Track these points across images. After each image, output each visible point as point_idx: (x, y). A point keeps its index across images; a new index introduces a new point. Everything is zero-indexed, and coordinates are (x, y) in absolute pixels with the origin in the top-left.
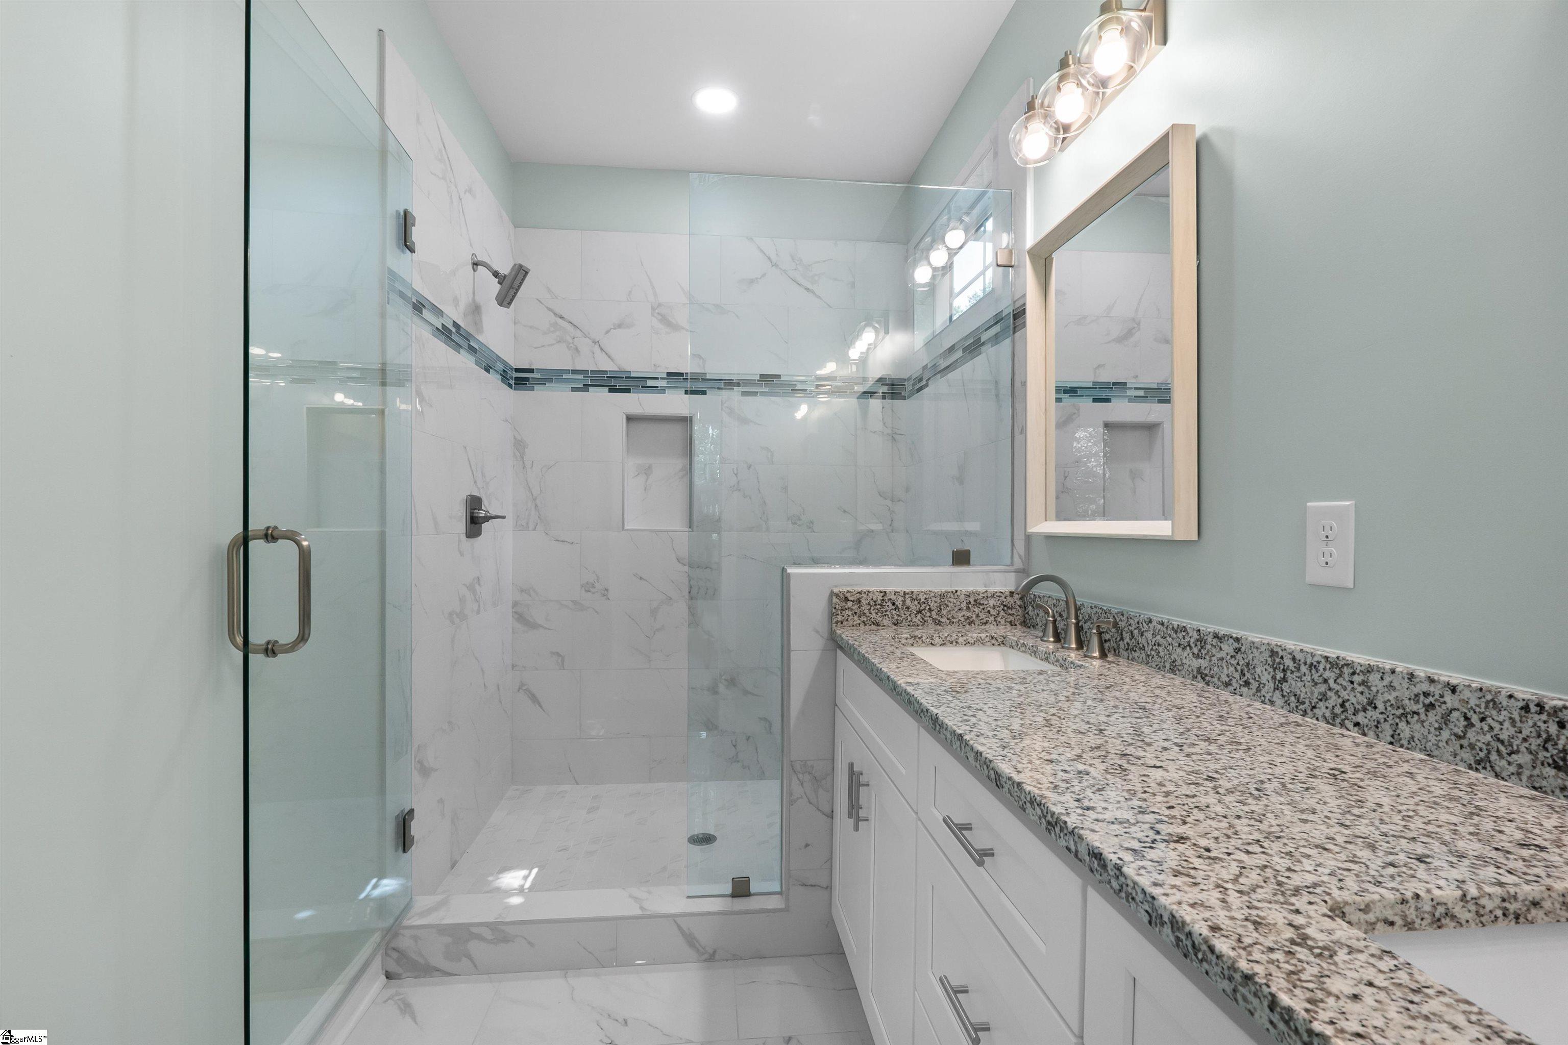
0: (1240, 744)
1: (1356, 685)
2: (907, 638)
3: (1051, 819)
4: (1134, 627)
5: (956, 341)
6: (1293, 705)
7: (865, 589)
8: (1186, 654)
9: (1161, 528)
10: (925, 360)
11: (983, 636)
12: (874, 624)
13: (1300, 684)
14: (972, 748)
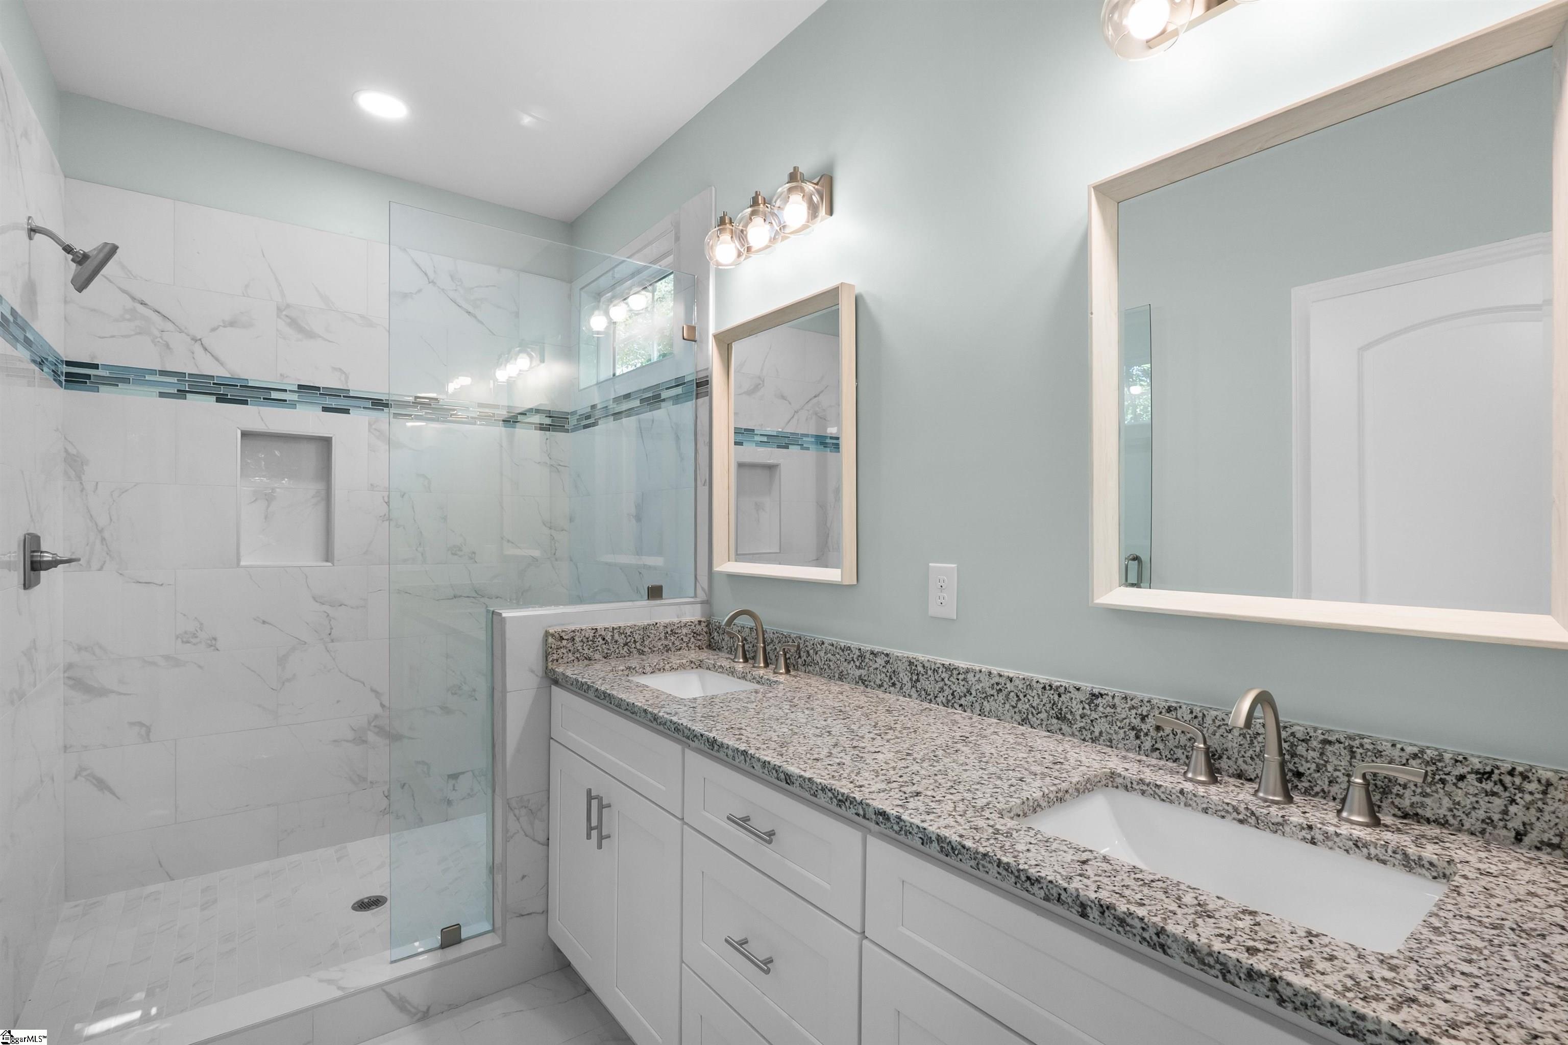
0: (909, 728)
1: (960, 681)
2: (623, 670)
3: (841, 798)
4: (810, 647)
5: (634, 389)
6: (923, 697)
7: (578, 627)
8: (850, 666)
9: (831, 575)
10: (596, 399)
11: (684, 661)
12: (586, 658)
13: (927, 683)
14: (759, 760)
